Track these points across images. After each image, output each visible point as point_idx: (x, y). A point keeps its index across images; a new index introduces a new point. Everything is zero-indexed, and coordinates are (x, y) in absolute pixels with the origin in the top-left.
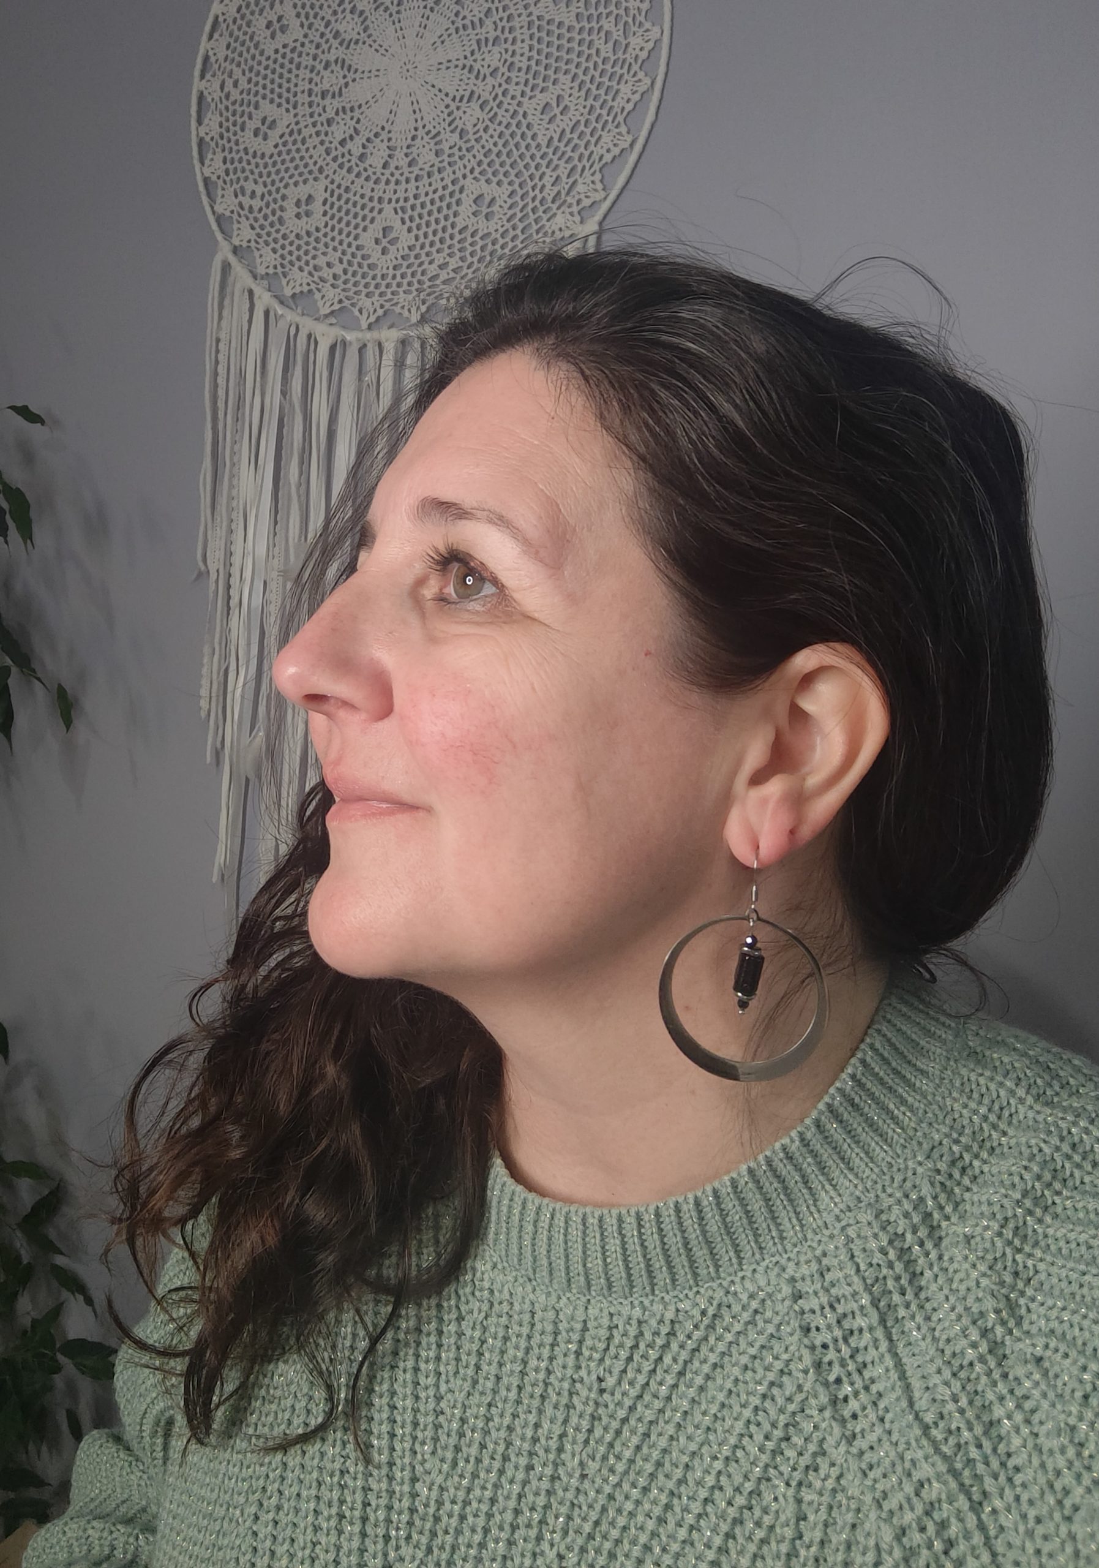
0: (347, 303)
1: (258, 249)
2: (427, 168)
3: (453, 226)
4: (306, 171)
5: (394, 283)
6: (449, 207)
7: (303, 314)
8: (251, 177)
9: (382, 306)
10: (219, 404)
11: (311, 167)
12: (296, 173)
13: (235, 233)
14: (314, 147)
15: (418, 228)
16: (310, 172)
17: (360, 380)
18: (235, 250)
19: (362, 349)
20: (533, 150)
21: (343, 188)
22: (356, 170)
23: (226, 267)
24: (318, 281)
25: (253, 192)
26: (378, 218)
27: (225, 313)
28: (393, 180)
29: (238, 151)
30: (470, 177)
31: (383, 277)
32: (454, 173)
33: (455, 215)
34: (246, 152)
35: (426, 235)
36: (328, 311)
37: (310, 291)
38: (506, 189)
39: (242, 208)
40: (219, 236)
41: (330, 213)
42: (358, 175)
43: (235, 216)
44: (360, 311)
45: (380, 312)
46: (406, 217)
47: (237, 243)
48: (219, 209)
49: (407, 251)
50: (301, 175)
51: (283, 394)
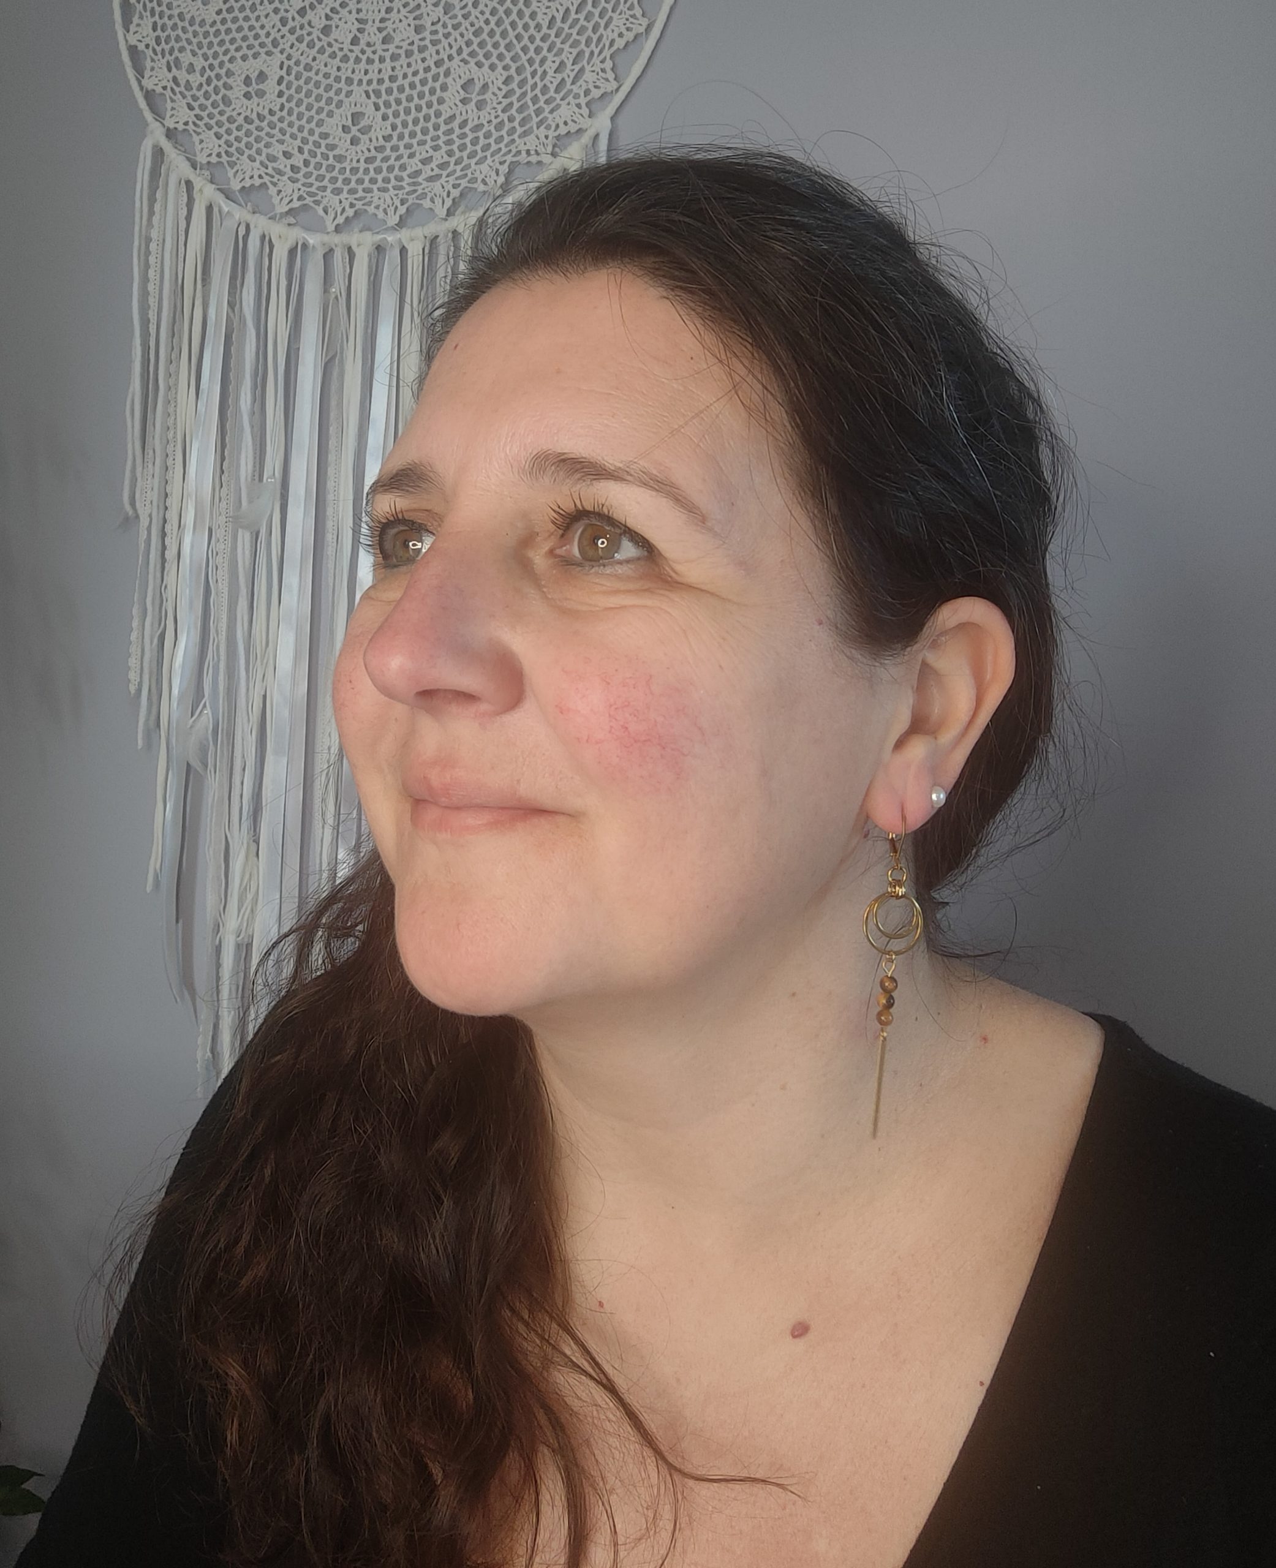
0: (309, 200)
1: (198, 134)
2: (405, 45)
3: (438, 114)
4: (256, 43)
5: (367, 179)
6: (432, 92)
7: (254, 213)
8: (188, 48)
9: (352, 205)
10: (150, 316)
11: (263, 39)
12: (244, 45)
13: (169, 114)
14: (267, 16)
15: (396, 115)
16: (262, 45)
17: (326, 291)
18: (170, 134)
19: (328, 255)
20: (532, 31)
21: (302, 66)
22: (318, 45)
23: (159, 154)
24: (274, 174)
25: (191, 64)
26: (346, 100)
27: (157, 207)
28: (364, 58)
29: (170, 17)
30: (457, 59)
31: (354, 171)
32: (438, 52)
33: (441, 101)
34: (182, 19)
35: (405, 124)
36: (286, 209)
37: (263, 185)
38: (500, 74)
39: (178, 85)
40: (148, 116)
41: (287, 93)
42: (321, 51)
43: (168, 93)
44: (326, 212)
45: (350, 212)
46: (381, 102)
47: (172, 126)
48: (148, 84)
49: (381, 142)
50: (249, 47)
51: (231, 305)
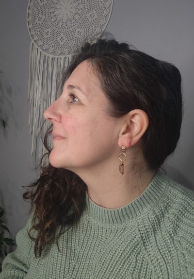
1: (39, 41)
2: (69, 26)
4: (47, 27)
5: (63, 47)
7: (47, 53)
8: (37, 28)
10: (32, 69)
13: (35, 38)
14: (49, 23)
17: (57, 64)
18: (35, 41)
19: (58, 59)
21: (54, 30)
22: (56, 27)
23: (33, 44)
24: (50, 47)
26: (60, 35)
27: (33, 52)
28: (63, 28)
29: (35, 23)
30: (77, 28)
32: (74, 27)
33: (74, 35)
35: (69, 38)
36: (51, 52)
38: (84, 30)
40: (32, 38)
41: (52, 34)
43: (35, 35)
44: (57, 52)
45: (61, 52)
46: (66, 35)
48: (32, 34)
49: (66, 41)
51: (43, 67)
